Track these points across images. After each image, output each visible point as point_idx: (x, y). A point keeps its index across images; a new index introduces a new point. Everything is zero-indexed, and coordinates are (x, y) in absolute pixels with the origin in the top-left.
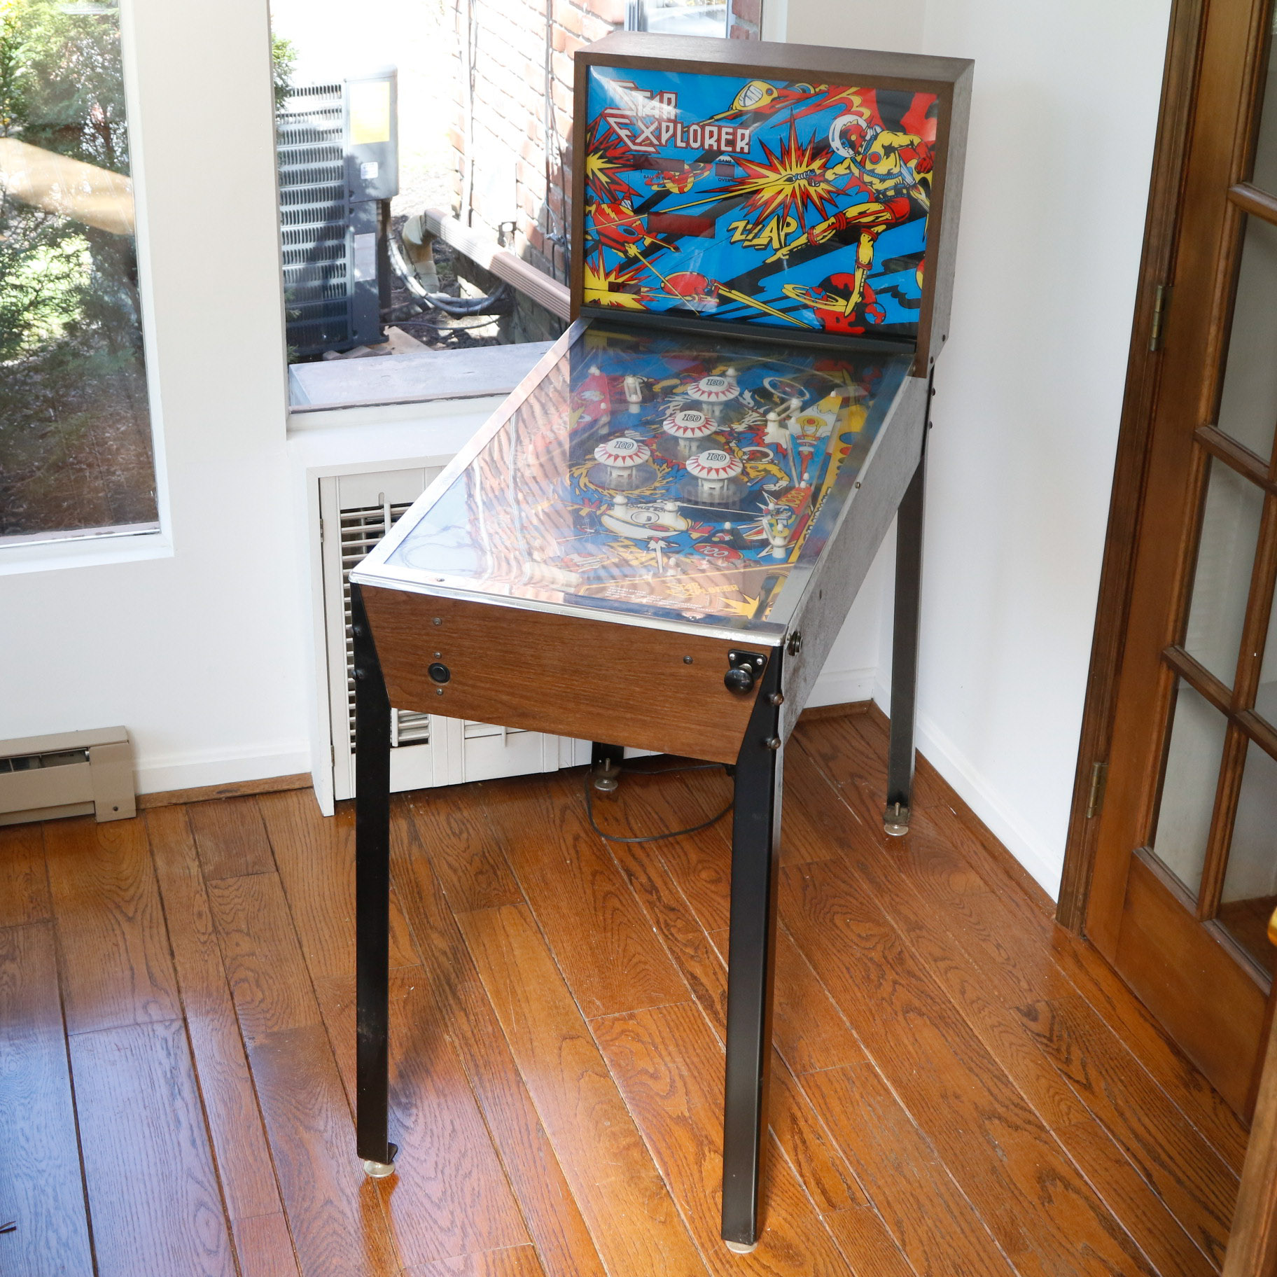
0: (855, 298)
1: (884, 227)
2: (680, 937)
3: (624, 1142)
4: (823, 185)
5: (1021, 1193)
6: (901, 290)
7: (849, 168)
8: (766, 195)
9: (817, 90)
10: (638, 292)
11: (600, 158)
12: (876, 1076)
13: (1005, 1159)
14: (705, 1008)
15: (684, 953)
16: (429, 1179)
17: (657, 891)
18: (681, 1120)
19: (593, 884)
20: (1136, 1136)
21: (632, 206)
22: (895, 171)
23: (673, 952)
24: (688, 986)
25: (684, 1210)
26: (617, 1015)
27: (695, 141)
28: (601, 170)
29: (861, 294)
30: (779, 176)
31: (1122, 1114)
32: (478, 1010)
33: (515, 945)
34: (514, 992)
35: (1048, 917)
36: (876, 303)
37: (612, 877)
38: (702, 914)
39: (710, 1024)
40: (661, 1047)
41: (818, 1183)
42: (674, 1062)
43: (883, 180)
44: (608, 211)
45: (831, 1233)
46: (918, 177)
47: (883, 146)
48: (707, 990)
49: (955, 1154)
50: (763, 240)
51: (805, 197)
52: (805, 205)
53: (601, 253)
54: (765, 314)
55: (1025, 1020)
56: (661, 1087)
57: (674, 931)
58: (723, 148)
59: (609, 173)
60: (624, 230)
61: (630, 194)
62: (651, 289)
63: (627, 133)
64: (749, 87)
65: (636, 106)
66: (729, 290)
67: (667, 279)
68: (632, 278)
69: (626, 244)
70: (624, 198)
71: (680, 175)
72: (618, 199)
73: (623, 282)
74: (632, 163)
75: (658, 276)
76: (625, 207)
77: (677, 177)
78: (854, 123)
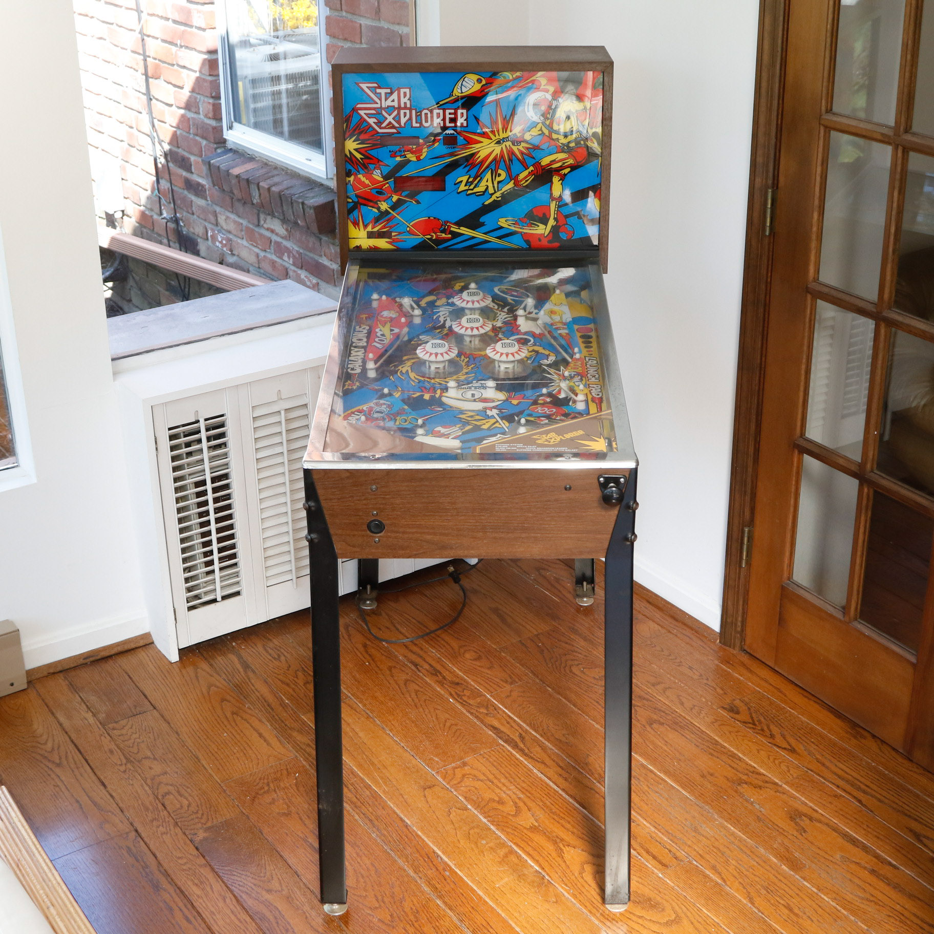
0: (552, 222)
1: (569, 169)
2: (471, 702)
3: (502, 852)
5: (784, 830)
7: (541, 130)
8: (482, 155)
9: (514, 76)
10: (390, 237)
11: (355, 140)
12: (652, 771)
13: (762, 809)
14: (513, 748)
15: (481, 713)
16: (376, 908)
17: (440, 673)
18: (533, 829)
19: (392, 676)
20: (839, 777)
21: (381, 174)
22: (575, 129)
23: (472, 714)
24: (494, 735)
25: (565, 890)
26: (453, 765)
28: (355, 150)
29: (555, 219)
30: (491, 141)
31: (823, 765)
32: (353, 781)
33: (357, 730)
34: (373, 764)
35: (714, 642)
36: (567, 224)
37: (403, 669)
38: (480, 684)
39: (521, 759)
40: (495, 781)
41: (648, 852)
42: (510, 790)
43: (566, 136)
44: (363, 179)
45: (672, 885)
47: (565, 112)
48: (508, 736)
49: (729, 814)
50: (481, 188)
51: (510, 154)
52: (511, 160)
53: (360, 211)
54: (486, 242)
55: (732, 714)
56: (509, 808)
57: (465, 698)
58: (448, 124)
59: (362, 151)
60: (377, 192)
61: (380, 165)
62: (400, 233)
63: (375, 120)
64: (464, 79)
65: (380, 100)
66: (458, 228)
67: (411, 224)
68: (384, 226)
69: (378, 202)
70: (375, 169)
71: (416, 147)
72: (370, 170)
73: (378, 231)
74: (379, 143)
75: (404, 223)
76: (376, 175)
77: (414, 149)
78: (543, 97)
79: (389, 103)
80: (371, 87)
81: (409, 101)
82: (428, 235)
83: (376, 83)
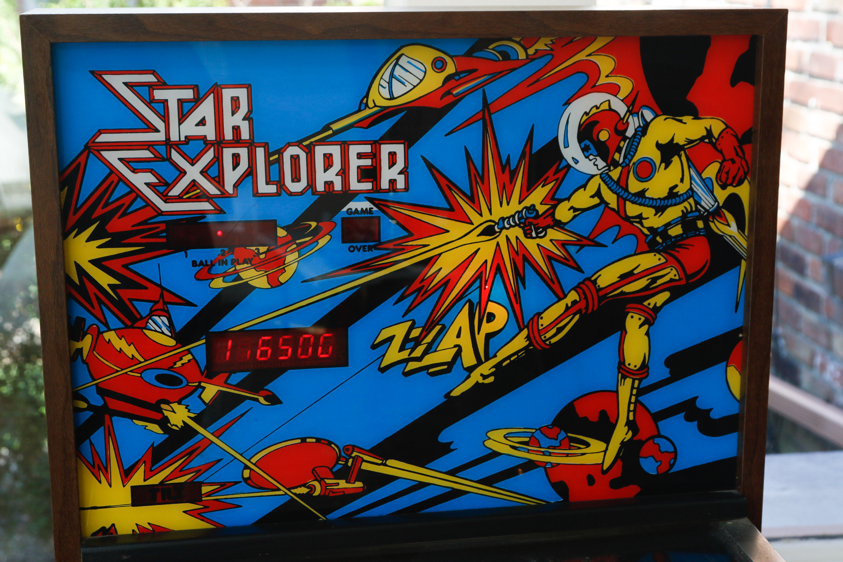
0: (621, 434)
1: (666, 295)
4: (554, 234)
6: (701, 404)
7: (598, 194)
8: (445, 265)
9: (531, 51)
10: (195, 498)
11: (91, 239)
21: (171, 327)
22: (682, 189)
27: (296, 178)
28: (96, 262)
29: (630, 424)
30: (471, 227)
36: (659, 436)
43: (660, 209)
44: (119, 344)
46: (722, 195)
47: (659, 146)
50: (442, 356)
51: (519, 260)
52: (520, 276)
53: (110, 433)
54: (455, 494)
58: (355, 185)
59: (115, 265)
60: (158, 378)
61: (165, 303)
62: (224, 486)
63: (150, 178)
64: (398, 59)
65: (164, 121)
66: (380, 462)
67: (254, 460)
68: (181, 471)
69: (163, 406)
70: (153, 314)
71: (268, 250)
72: (138, 317)
73: (162, 482)
74: (164, 240)
75: (235, 458)
76: (156, 331)
77: (262, 256)
78: (605, 107)
79: (189, 128)
80: (137, 84)
81: (247, 122)
82: (300, 486)
83: (153, 73)
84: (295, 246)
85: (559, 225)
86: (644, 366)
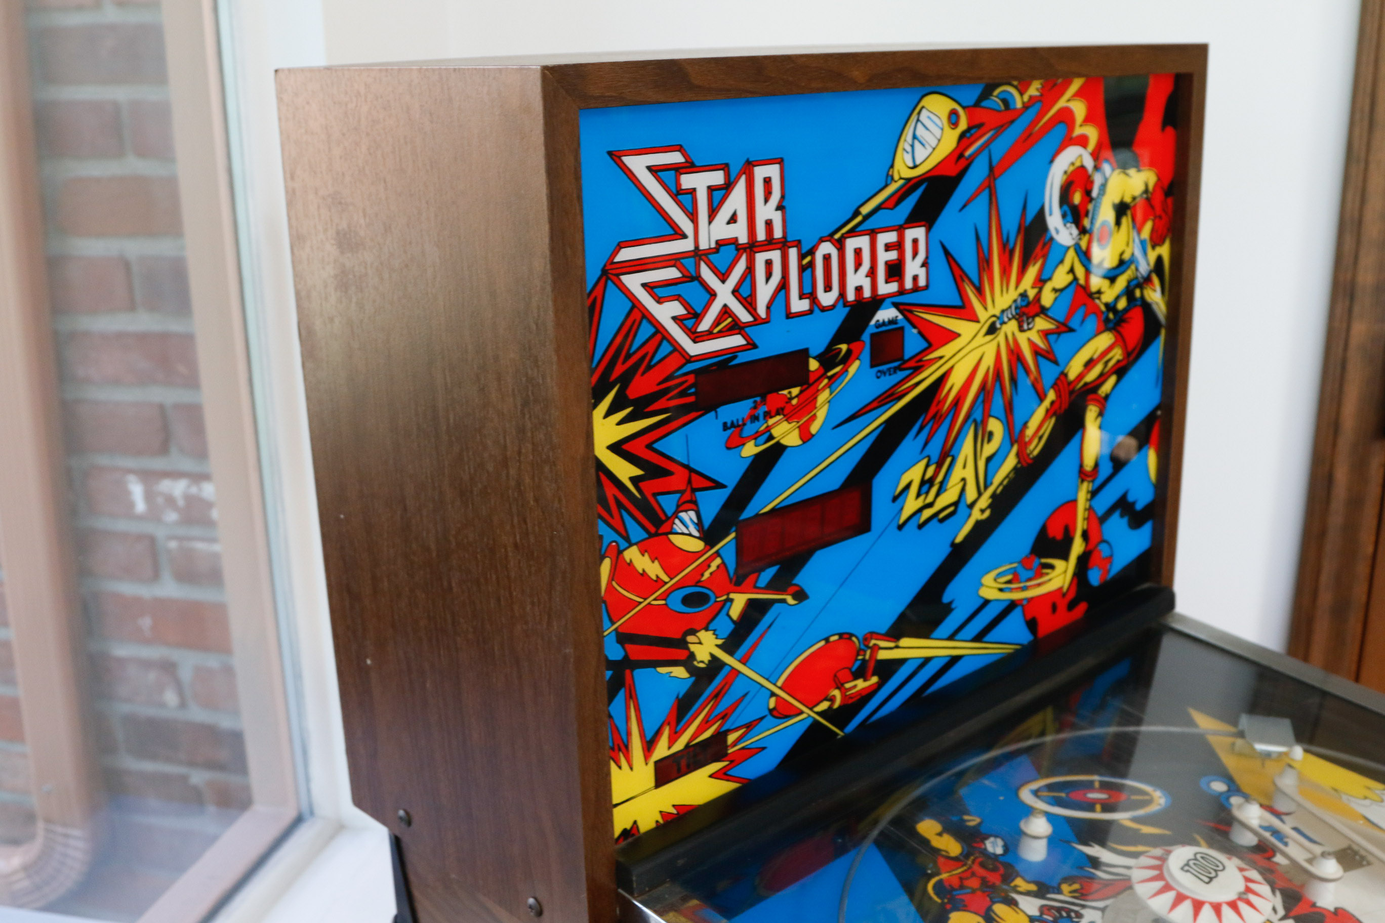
0: (1078, 547)
1: (1113, 380)
4: (1041, 324)
6: (1131, 497)
7: (1072, 271)
8: (956, 381)
9: (1026, 98)
10: (721, 754)
11: (609, 413)
21: (699, 524)
22: (1128, 254)
27: (828, 288)
28: (616, 448)
29: (1084, 535)
30: (978, 327)
36: (1102, 541)
44: (642, 563)
47: (1114, 206)
50: (949, 497)
51: (1014, 363)
52: (1014, 380)
53: (632, 695)
54: (953, 662)
58: (886, 288)
59: (638, 448)
60: (686, 601)
61: (694, 490)
62: (749, 726)
63: (677, 309)
64: (919, 113)
65: (692, 221)
66: (892, 644)
67: (780, 683)
68: (707, 722)
69: (690, 639)
70: (680, 509)
71: (801, 392)
72: (663, 518)
73: (687, 746)
74: (692, 399)
75: (762, 686)
76: (683, 534)
77: (794, 402)
78: (1078, 164)
79: (720, 230)
80: (662, 168)
81: (779, 213)
82: (821, 701)
83: (679, 148)
84: (826, 381)
85: (1043, 311)
86: (1097, 465)
